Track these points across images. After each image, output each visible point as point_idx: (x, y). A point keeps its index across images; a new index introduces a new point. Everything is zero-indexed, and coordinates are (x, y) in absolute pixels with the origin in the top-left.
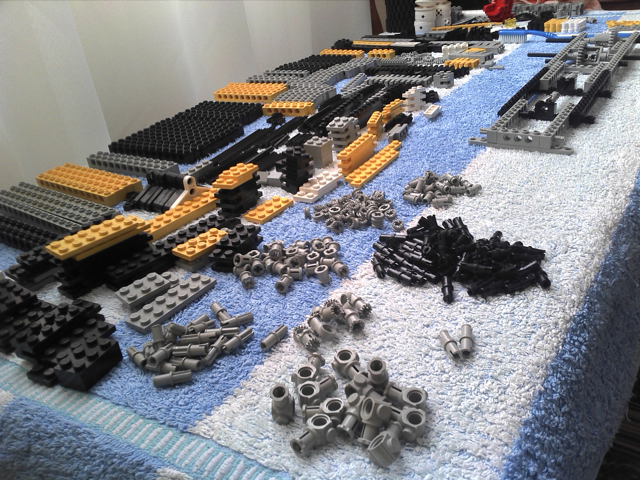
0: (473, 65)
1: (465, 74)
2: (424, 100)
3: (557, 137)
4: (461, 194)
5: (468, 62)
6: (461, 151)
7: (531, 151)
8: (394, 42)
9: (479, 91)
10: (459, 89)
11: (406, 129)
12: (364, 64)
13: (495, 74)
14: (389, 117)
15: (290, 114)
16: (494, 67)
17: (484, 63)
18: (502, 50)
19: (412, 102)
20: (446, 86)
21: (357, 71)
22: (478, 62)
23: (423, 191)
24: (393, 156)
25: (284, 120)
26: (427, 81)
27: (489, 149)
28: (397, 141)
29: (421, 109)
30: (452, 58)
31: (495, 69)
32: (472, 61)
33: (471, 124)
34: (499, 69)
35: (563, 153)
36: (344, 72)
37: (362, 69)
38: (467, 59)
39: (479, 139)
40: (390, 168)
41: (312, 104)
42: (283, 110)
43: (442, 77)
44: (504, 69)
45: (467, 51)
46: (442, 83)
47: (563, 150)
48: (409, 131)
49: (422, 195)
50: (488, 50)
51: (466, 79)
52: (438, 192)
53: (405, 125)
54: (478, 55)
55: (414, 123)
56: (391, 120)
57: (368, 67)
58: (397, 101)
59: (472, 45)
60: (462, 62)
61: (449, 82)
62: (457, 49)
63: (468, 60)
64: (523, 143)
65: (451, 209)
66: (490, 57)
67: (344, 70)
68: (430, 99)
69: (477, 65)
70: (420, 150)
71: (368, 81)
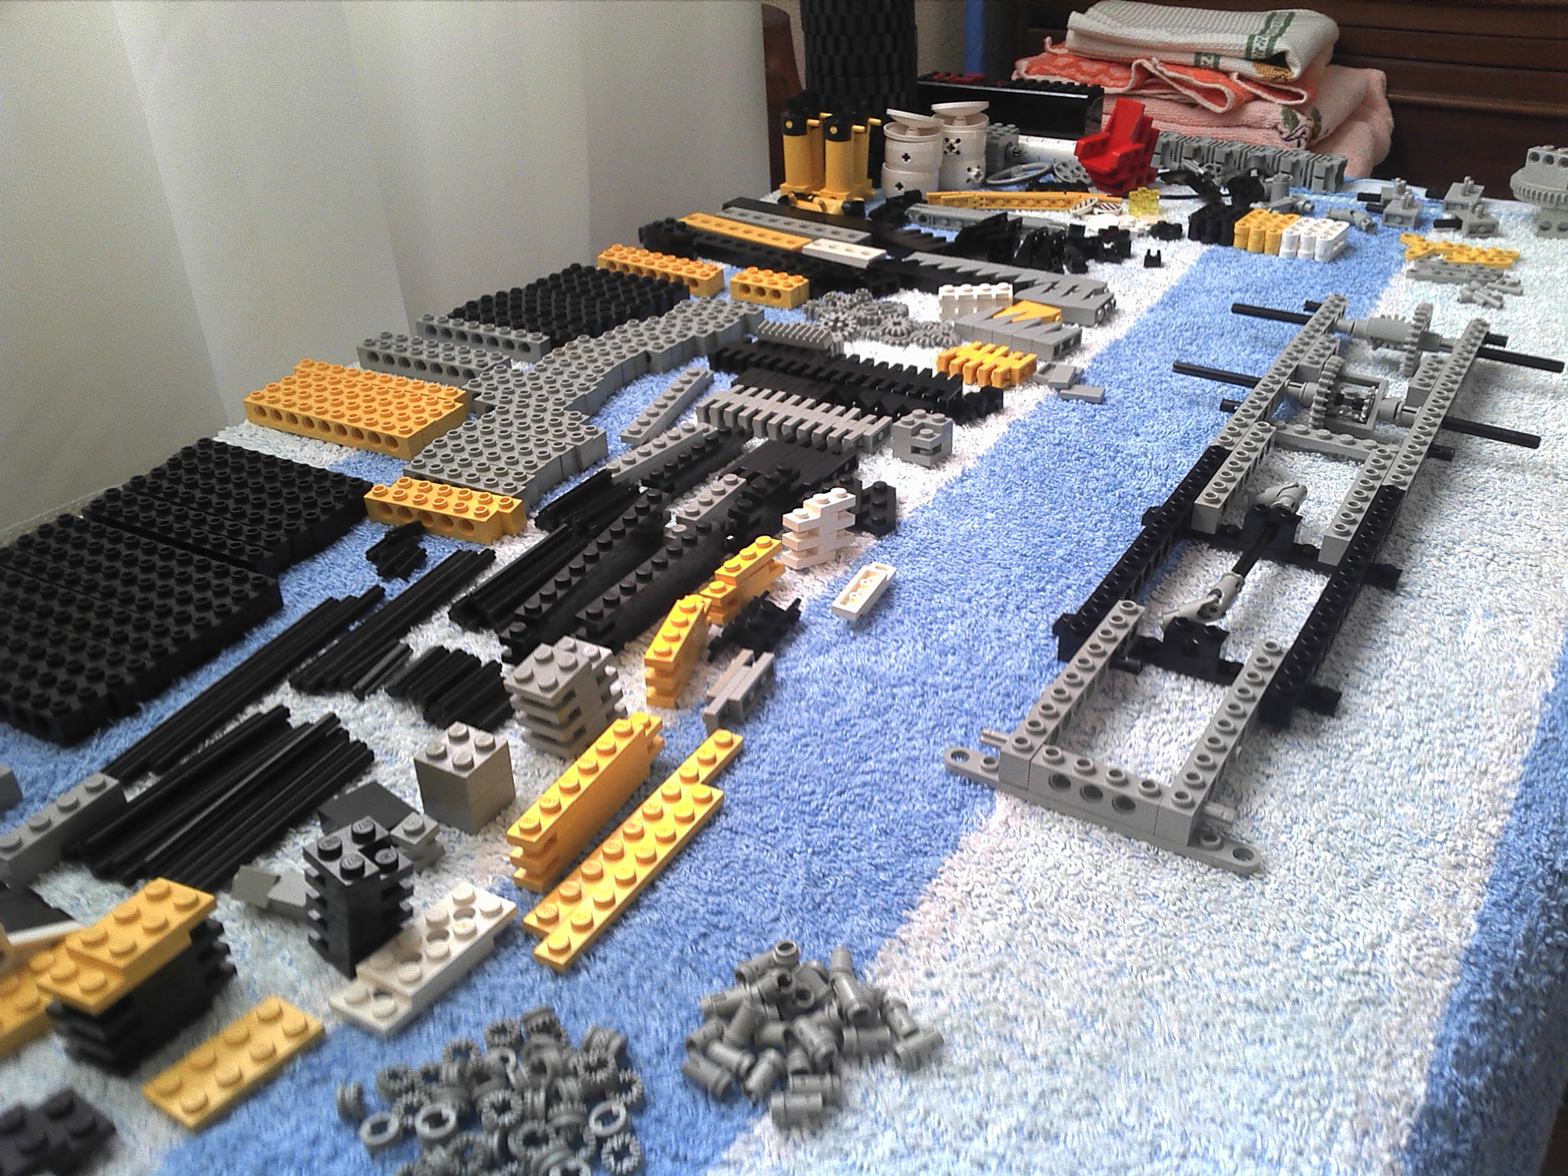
0: (1016, 376)
1: (988, 413)
2: (850, 529)
3: (1213, 809)
4: (879, 1052)
5: (1004, 365)
6: (920, 805)
7: (1131, 834)
8: (814, 238)
9: (1018, 497)
10: (965, 476)
11: (770, 671)
12: (711, 328)
13: (1073, 414)
14: (730, 601)
16: (1077, 390)
17: (1049, 368)
18: (1107, 313)
19: (811, 543)
20: (927, 460)
21: (687, 352)
22: (1032, 365)
23: (753, 1044)
24: (701, 811)
26: (876, 437)
27: (1003, 804)
28: (723, 735)
29: (837, 560)
30: (964, 333)
31: (1078, 398)
32: (1015, 363)
33: (970, 661)
34: (1091, 401)
35: (1225, 867)
36: (647, 356)
37: (703, 346)
38: (1003, 349)
39: (975, 765)
40: (684, 867)
41: (517, 502)
42: (426, 514)
43: (916, 432)
44: (1102, 400)
45: (1011, 311)
46: (916, 450)
47: (1227, 855)
48: (781, 674)
49: (746, 1062)
50: (1069, 315)
51: (994, 428)
53: (767, 658)
54: (1036, 334)
55: (803, 629)
57: (722, 342)
58: (759, 547)
59: (1025, 285)
60: (989, 361)
61: (937, 450)
62: (982, 300)
63: (1006, 355)
64: (1105, 805)
66: (1070, 346)
67: (649, 348)
68: (868, 522)
69: (1027, 375)
70: (794, 778)
71: (707, 409)
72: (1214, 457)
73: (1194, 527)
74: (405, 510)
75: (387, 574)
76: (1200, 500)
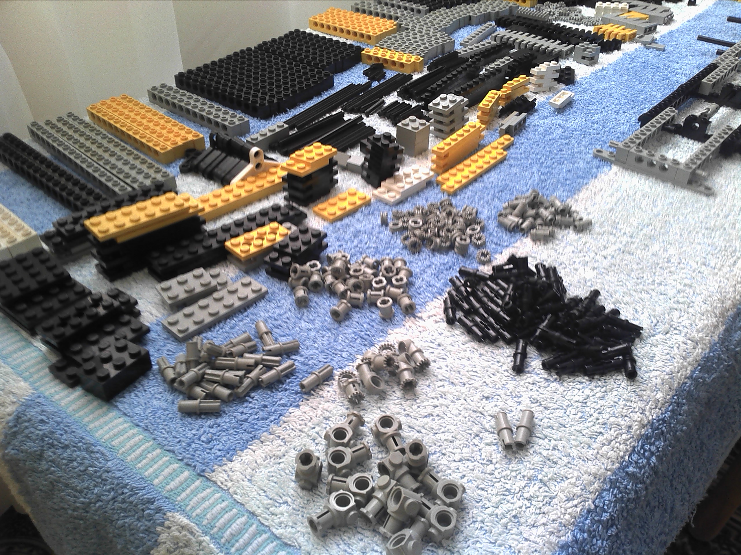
0: (628, 38)
1: (615, 49)
2: (555, 79)
3: (699, 172)
4: (567, 226)
5: (622, 33)
6: (582, 165)
7: (664, 180)
9: (626, 78)
10: (603, 70)
11: (524, 120)
12: (497, 9)
13: (651, 55)
14: (508, 97)
15: (393, 67)
16: (653, 45)
17: (642, 37)
18: (669, 20)
19: (541, 81)
20: (588, 62)
21: (486, 18)
22: (634, 35)
23: (523, 216)
24: (499, 157)
25: (384, 76)
26: (567, 51)
27: (615, 168)
28: (508, 136)
29: (550, 91)
30: (605, 21)
31: (654, 48)
32: (628, 32)
33: (603, 126)
34: (658, 49)
35: (701, 193)
36: (470, 17)
37: (493, 17)
38: (623, 27)
39: (605, 154)
40: (493, 173)
41: (422, 59)
42: (386, 61)
43: (585, 50)
44: (664, 50)
45: (626, 15)
46: (584, 58)
47: (702, 189)
48: (528, 122)
49: (521, 221)
50: (652, 18)
51: (616, 55)
52: (539, 221)
53: (524, 115)
54: (638, 24)
55: (536, 111)
56: (510, 101)
57: (501, 15)
58: (522, 78)
59: (633, 6)
60: (616, 31)
61: (592, 58)
62: (614, 9)
63: (624, 29)
64: (657, 169)
65: (550, 245)
66: (651, 30)
67: (471, 14)
68: (563, 79)
69: (632, 38)
70: (533, 153)
71: (496, 37)
72: (712, 67)
73: (700, 92)
74: (377, 59)
75: (372, 79)
76: (704, 80)
